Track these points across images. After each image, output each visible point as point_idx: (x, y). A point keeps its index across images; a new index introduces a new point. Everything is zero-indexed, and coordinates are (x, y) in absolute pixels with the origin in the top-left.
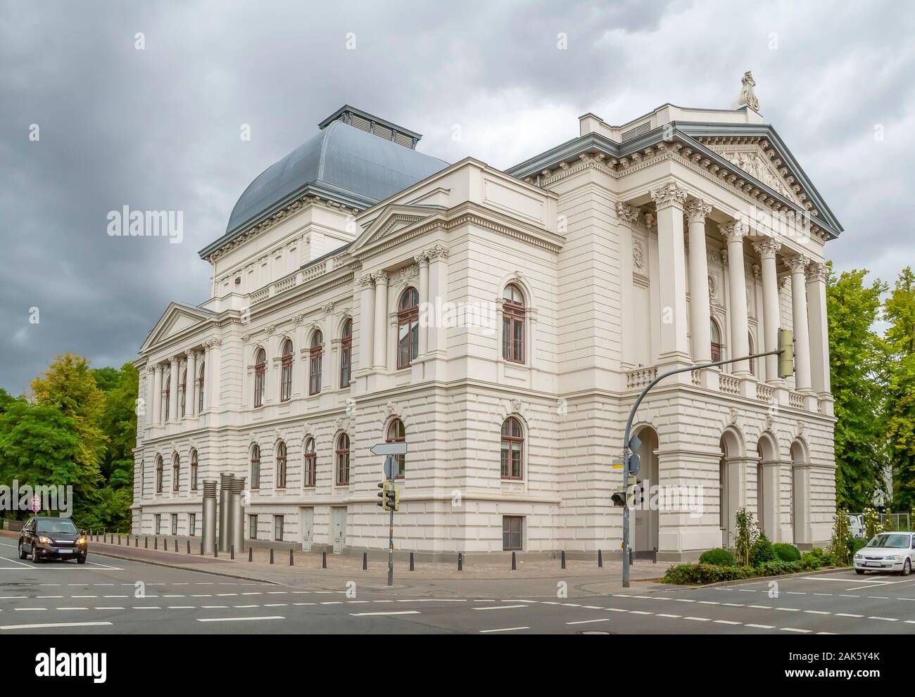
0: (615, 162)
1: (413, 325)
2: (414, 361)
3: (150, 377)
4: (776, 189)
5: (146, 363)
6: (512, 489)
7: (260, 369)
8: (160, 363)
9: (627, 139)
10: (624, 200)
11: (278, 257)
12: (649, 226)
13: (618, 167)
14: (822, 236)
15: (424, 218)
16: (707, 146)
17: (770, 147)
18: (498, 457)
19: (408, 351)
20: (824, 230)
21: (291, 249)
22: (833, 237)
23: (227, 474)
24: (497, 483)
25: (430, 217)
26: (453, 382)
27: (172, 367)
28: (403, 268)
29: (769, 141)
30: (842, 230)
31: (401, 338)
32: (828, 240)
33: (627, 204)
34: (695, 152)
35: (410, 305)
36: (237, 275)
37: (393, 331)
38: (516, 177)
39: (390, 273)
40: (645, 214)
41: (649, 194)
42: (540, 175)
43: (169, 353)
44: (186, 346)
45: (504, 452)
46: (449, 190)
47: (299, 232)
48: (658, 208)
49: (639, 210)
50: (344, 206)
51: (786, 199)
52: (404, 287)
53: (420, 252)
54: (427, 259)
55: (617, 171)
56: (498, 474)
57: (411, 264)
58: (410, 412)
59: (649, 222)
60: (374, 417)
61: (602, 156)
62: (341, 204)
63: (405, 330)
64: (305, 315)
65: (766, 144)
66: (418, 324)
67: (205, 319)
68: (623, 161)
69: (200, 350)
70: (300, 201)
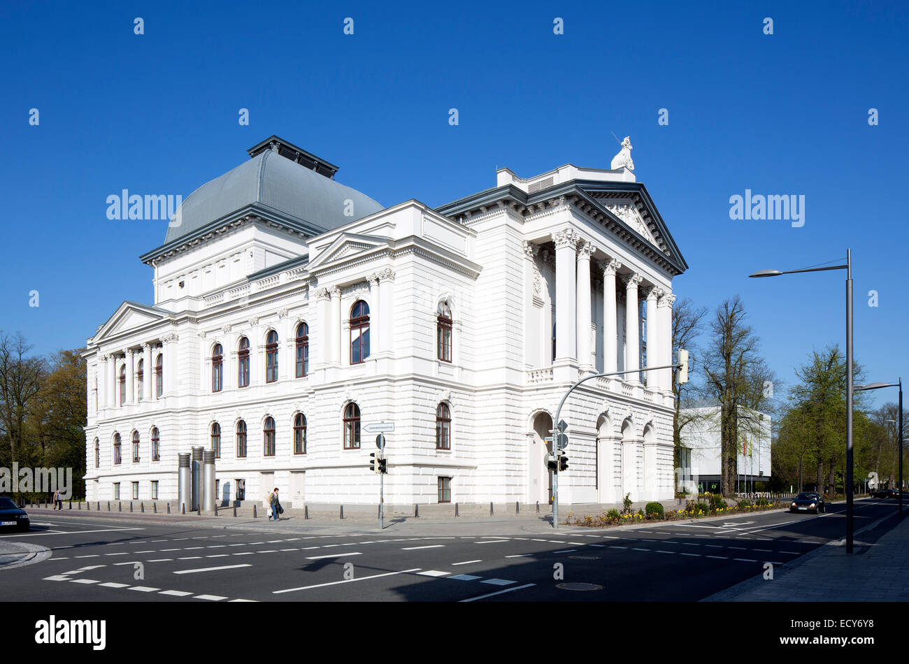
0: (523, 209)
1: (364, 330)
2: (367, 359)
3: (101, 365)
4: (642, 234)
5: (96, 353)
6: (443, 458)
7: (217, 361)
8: (112, 354)
9: (534, 190)
10: (529, 240)
11: (222, 267)
12: (545, 260)
13: (525, 213)
14: (672, 272)
15: (375, 246)
16: (596, 199)
17: (641, 201)
18: (435, 433)
19: (360, 352)
20: (674, 267)
21: (234, 260)
22: (680, 273)
23: (196, 447)
24: (434, 452)
25: (380, 246)
26: (401, 376)
27: (127, 357)
28: (354, 285)
29: (640, 196)
30: (687, 268)
31: (352, 341)
32: (676, 274)
33: (531, 243)
34: (587, 204)
35: (362, 314)
36: (181, 279)
37: (346, 333)
38: (444, 215)
39: (344, 288)
40: (542, 250)
41: (550, 236)
42: (463, 216)
43: (123, 345)
44: (141, 340)
45: (438, 429)
46: (395, 225)
47: (243, 246)
48: (557, 248)
49: (539, 247)
50: (281, 227)
51: (648, 242)
52: (355, 300)
53: (371, 273)
54: (378, 280)
55: (524, 216)
56: (435, 446)
57: (363, 283)
58: (366, 397)
59: (546, 257)
60: (333, 401)
61: (515, 204)
62: (279, 224)
63: (356, 334)
64: (260, 318)
65: (638, 199)
66: (369, 330)
67: (162, 317)
68: (530, 209)
69: (158, 344)
70: (244, 220)
